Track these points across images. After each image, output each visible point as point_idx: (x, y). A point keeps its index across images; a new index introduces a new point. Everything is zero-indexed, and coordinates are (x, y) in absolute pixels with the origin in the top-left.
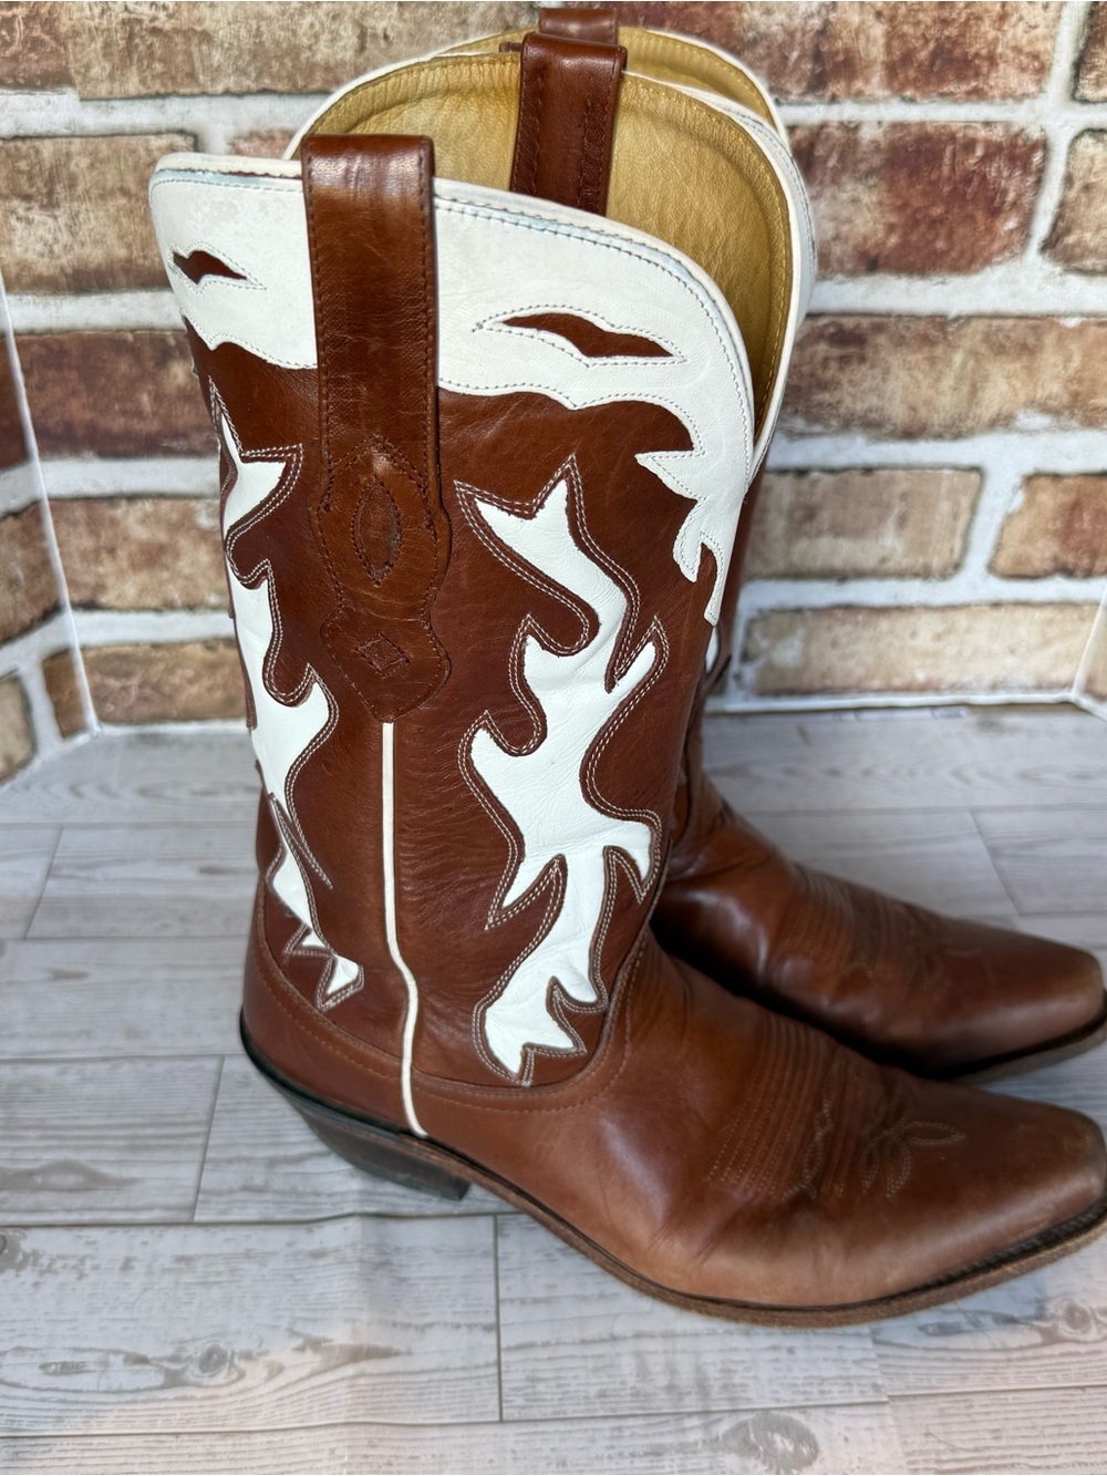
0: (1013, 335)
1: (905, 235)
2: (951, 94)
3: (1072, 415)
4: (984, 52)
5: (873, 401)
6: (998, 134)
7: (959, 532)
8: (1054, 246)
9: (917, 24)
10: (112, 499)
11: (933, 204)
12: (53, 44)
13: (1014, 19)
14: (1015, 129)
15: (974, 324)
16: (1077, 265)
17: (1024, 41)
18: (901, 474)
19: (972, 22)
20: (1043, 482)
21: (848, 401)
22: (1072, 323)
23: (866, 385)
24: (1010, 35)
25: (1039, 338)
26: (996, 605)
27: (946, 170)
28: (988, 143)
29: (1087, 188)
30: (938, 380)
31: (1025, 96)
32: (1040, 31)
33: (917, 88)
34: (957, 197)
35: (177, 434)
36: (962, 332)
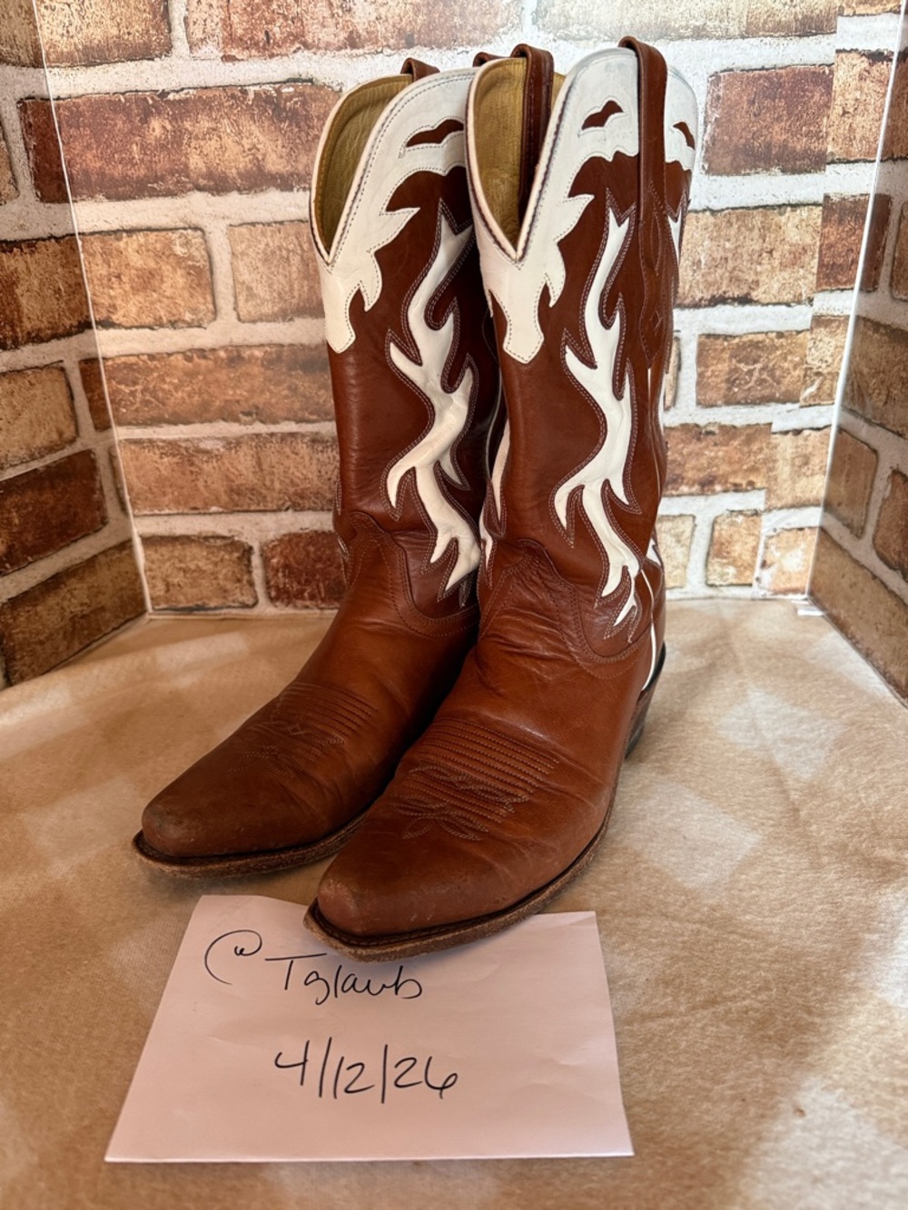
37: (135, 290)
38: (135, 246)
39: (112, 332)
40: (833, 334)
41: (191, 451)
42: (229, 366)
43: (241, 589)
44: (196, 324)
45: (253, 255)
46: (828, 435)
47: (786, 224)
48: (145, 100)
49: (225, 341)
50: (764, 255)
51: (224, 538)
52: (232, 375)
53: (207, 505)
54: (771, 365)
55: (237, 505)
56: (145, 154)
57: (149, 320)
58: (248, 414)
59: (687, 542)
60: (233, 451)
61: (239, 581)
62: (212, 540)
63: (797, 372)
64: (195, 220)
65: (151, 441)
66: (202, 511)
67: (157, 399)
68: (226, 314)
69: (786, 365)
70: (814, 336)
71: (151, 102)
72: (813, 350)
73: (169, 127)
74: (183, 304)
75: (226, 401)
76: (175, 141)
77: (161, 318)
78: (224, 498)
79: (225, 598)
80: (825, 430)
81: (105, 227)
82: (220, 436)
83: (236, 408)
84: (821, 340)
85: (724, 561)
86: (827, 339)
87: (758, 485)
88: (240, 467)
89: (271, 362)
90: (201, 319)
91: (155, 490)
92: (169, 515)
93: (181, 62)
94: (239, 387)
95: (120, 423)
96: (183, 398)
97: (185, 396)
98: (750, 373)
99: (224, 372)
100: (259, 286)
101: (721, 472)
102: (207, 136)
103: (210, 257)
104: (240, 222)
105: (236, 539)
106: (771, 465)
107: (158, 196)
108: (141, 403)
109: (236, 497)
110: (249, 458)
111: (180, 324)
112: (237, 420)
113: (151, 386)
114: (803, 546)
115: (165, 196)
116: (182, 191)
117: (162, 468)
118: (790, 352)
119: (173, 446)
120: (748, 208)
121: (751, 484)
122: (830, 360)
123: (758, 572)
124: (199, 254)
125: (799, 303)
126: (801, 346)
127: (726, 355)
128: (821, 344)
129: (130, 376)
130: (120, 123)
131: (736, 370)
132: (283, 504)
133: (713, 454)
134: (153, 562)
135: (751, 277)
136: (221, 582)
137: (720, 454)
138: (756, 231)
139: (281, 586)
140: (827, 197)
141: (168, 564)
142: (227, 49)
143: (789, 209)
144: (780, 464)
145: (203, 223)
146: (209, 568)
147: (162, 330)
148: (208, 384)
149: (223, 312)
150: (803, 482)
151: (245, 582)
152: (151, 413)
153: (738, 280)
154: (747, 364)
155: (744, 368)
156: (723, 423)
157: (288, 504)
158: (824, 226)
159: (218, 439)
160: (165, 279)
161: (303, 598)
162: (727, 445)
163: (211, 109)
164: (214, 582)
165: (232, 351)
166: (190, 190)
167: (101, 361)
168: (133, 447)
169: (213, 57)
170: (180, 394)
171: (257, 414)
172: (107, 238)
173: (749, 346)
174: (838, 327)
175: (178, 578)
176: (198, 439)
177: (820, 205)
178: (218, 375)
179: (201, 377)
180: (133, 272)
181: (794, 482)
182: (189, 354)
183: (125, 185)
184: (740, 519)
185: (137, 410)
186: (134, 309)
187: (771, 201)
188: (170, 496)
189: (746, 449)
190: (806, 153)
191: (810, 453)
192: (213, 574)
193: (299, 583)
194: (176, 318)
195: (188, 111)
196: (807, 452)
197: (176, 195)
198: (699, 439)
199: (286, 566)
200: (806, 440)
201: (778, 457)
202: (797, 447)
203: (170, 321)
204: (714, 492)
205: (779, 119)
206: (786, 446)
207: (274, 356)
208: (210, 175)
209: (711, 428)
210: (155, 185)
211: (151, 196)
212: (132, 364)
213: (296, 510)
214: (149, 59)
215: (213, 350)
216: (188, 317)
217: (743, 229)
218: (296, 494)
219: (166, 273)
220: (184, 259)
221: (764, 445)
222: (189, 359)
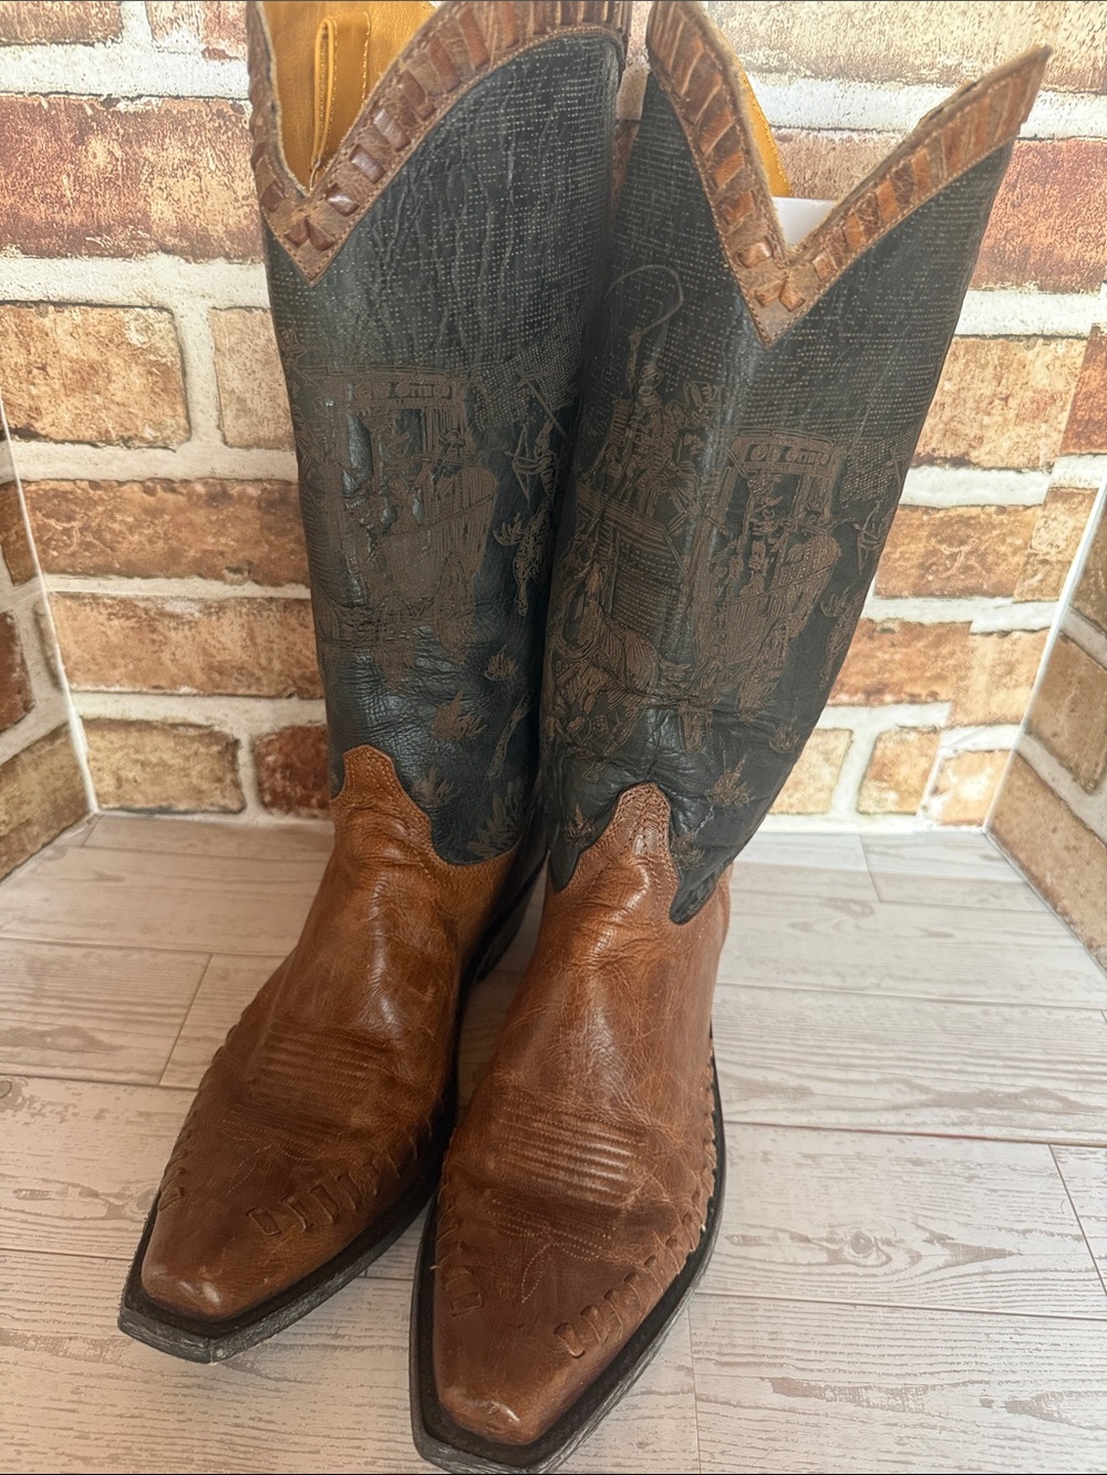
37: (69, 390)
38: (68, 326)
39: (34, 445)
40: (1073, 511)
41: (152, 613)
42: (210, 505)
43: (222, 792)
44: (161, 444)
45: (248, 354)
46: (1044, 639)
47: (1033, 362)
48: (81, 107)
49: (204, 471)
50: (997, 402)
51: (199, 727)
52: (214, 518)
53: (174, 684)
54: (982, 548)
55: (218, 687)
56: (82, 191)
57: (90, 434)
58: (237, 571)
59: (838, 762)
60: (214, 618)
61: (219, 780)
62: (181, 728)
63: (1016, 559)
64: (160, 297)
65: (94, 597)
66: (169, 692)
67: (104, 543)
68: (206, 434)
69: (1003, 549)
70: (1046, 513)
71: (90, 112)
72: (1042, 531)
73: (118, 153)
74: (141, 414)
75: (205, 551)
76: (127, 176)
77: (107, 431)
78: (200, 677)
79: (200, 799)
80: (1042, 633)
81: (23, 296)
82: (196, 597)
83: (219, 561)
84: (1055, 519)
85: (884, 785)
86: (1062, 518)
87: (943, 696)
88: (223, 639)
89: (271, 504)
90: (169, 438)
91: (100, 660)
92: (120, 693)
93: (137, 52)
94: (222, 535)
95: (49, 570)
96: (140, 543)
97: (144, 540)
98: (953, 557)
99: (202, 512)
100: (256, 398)
101: (895, 679)
102: (179, 172)
103: (181, 351)
104: (229, 304)
105: (216, 728)
106: (962, 673)
107: (102, 256)
108: (80, 545)
109: (216, 677)
110: (236, 627)
111: (137, 443)
112: (219, 577)
113: (94, 524)
114: (989, 770)
115: (113, 256)
116: (140, 252)
117: (110, 633)
118: (1012, 533)
119: (126, 607)
120: (983, 337)
121: (934, 695)
122: (1063, 545)
123: (926, 798)
124: (166, 347)
125: (1034, 468)
126: (1029, 525)
127: (924, 533)
128: (1054, 524)
129: (64, 507)
130: (41, 141)
131: (935, 552)
132: (285, 689)
133: (887, 657)
134: (98, 750)
135: (973, 431)
136: (195, 781)
137: (897, 657)
138: (990, 369)
139: (279, 790)
140: (1096, 328)
141: (119, 754)
142: (212, 40)
143: (1041, 341)
144: (975, 672)
145: (170, 302)
146: (178, 762)
147: (109, 449)
148: (178, 527)
149: (200, 429)
150: (1002, 695)
151: (228, 781)
152: (95, 559)
153: (955, 433)
154: (951, 545)
155: (946, 550)
156: (907, 619)
157: (293, 689)
158: (1084, 368)
159: (192, 600)
160: (114, 378)
161: (309, 806)
162: (909, 646)
163: (185, 130)
164: (185, 780)
165: (214, 485)
166: (151, 251)
167: (19, 484)
168: (68, 603)
169: (189, 50)
170: (136, 538)
171: (249, 572)
172: (24, 311)
173: (957, 522)
174: (1081, 503)
175: (132, 772)
176: (163, 598)
177: (1085, 338)
178: (193, 516)
179: (167, 517)
180: (65, 363)
181: (990, 694)
182: (149, 484)
183: (50, 236)
184: (912, 736)
185: (73, 555)
186: (67, 417)
187: (1016, 328)
188: (123, 670)
189: (932, 653)
190: (1077, 265)
191: (1018, 662)
192: (183, 769)
193: (305, 787)
194: (131, 434)
195: (149, 131)
196: (1013, 659)
197: (130, 256)
198: (871, 638)
199: (286, 766)
200: (1014, 643)
201: (974, 663)
202: (1001, 652)
203: (122, 437)
204: (882, 703)
205: (1046, 214)
206: (987, 650)
207: (277, 495)
208: (182, 232)
209: (890, 625)
210: (98, 240)
211: (91, 255)
212: (66, 492)
213: (303, 698)
214: (86, 44)
215: (186, 482)
216: (148, 433)
217: (972, 365)
218: (303, 677)
219: (116, 369)
220: (143, 351)
221: (958, 648)
222: (150, 492)
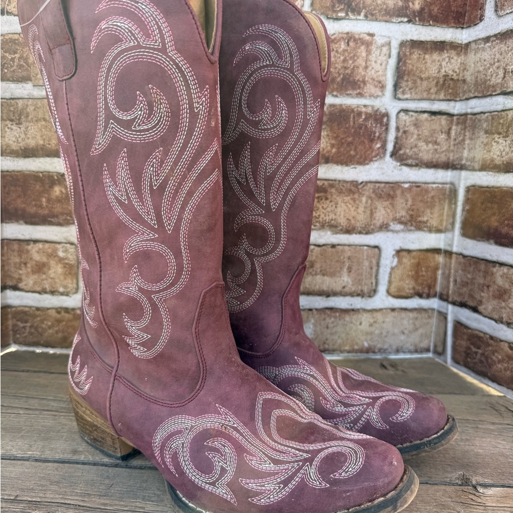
0: (384, 190)
1: (338, 149)
2: (351, 94)
3: (412, 225)
4: (361, 79)
5: (332, 216)
6: (369, 110)
7: (374, 275)
8: (396, 154)
9: (336, 68)
10: (28, 241)
11: (348, 136)
12: (26, 66)
13: (370, 68)
14: (376, 108)
15: (369, 185)
16: (405, 162)
17: (375, 76)
18: (347, 248)
19: (355, 68)
20: (404, 253)
21: (322, 216)
22: (406, 186)
23: (329, 209)
24: (369, 74)
25: (394, 191)
26: (393, 310)
27: (352, 123)
28: (366, 114)
29: (405, 132)
30: (357, 208)
31: (378, 96)
32: (380, 73)
33: (338, 92)
34: (356, 134)
35: (54, 216)
36: (365, 188)
